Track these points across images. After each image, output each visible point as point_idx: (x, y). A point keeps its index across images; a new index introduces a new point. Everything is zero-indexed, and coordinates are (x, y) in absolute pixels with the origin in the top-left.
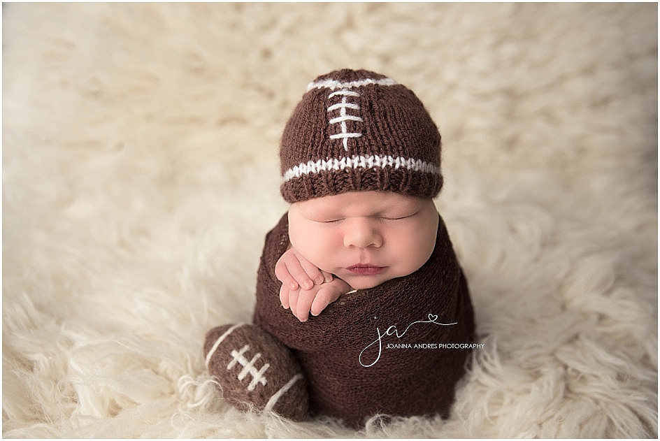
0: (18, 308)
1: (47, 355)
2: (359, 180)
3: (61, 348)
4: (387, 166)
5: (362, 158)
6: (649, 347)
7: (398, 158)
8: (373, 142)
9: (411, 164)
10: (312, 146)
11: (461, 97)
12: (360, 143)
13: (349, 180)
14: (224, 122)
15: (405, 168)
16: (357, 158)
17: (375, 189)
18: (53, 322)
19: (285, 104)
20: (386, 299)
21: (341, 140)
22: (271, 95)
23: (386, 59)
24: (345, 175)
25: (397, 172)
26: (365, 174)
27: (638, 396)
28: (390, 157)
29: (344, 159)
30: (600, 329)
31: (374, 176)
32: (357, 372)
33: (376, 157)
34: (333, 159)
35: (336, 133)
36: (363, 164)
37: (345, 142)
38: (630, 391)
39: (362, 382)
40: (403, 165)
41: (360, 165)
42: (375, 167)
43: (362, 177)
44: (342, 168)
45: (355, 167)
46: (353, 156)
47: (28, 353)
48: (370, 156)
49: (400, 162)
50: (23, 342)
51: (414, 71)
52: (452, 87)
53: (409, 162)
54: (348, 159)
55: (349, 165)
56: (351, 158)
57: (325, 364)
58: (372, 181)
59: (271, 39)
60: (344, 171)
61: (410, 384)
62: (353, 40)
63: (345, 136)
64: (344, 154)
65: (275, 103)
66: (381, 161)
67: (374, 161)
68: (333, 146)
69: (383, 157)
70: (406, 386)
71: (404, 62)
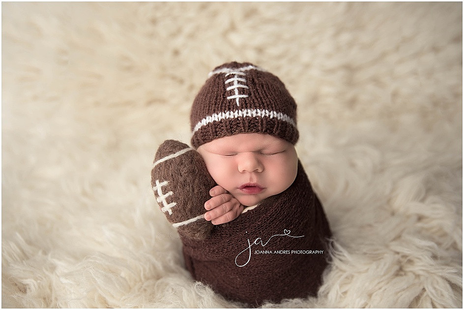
0: (13, 245)
1: (36, 279)
2: (247, 125)
3: (47, 273)
4: (265, 116)
5: (249, 110)
6: (456, 237)
7: (272, 112)
8: (256, 101)
9: (280, 116)
10: (215, 104)
11: (315, 72)
12: (247, 101)
13: (241, 125)
14: (150, 103)
15: (277, 118)
16: (246, 111)
17: (257, 131)
18: (40, 253)
19: (191, 87)
20: (270, 216)
21: (235, 99)
22: (181, 82)
23: (260, 50)
24: (238, 122)
25: (271, 120)
26: (251, 120)
27: (450, 269)
28: (267, 110)
29: (237, 111)
30: (419, 225)
31: (257, 122)
32: (251, 271)
33: (258, 110)
34: (230, 111)
35: (231, 95)
36: (249, 115)
37: (237, 101)
38: (443, 267)
39: (256, 278)
40: (275, 116)
41: (248, 115)
42: (258, 116)
43: (249, 123)
44: (236, 117)
45: (244, 116)
46: (243, 110)
47: (22, 278)
48: (254, 109)
49: (273, 114)
50: (18, 271)
51: (280, 57)
52: (307, 66)
53: (279, 115)
54: (240, 111)
55: (240, 115)
56: (241, 110)
57: (230, 267)
58: (255, 126)
59: (179, 42)
60: (237, 118)
61: (290, 275)
62: (236, 39)
63: (237, 96)
64: (237, 108)
65: (185, 87)
66: (261, 113)
67: (257, 113)
68: (229, 103)
69: (262, 110)
70: (287, 277)
71: (273, 51)
